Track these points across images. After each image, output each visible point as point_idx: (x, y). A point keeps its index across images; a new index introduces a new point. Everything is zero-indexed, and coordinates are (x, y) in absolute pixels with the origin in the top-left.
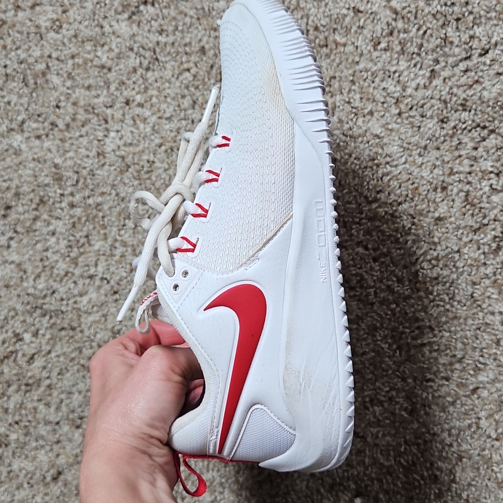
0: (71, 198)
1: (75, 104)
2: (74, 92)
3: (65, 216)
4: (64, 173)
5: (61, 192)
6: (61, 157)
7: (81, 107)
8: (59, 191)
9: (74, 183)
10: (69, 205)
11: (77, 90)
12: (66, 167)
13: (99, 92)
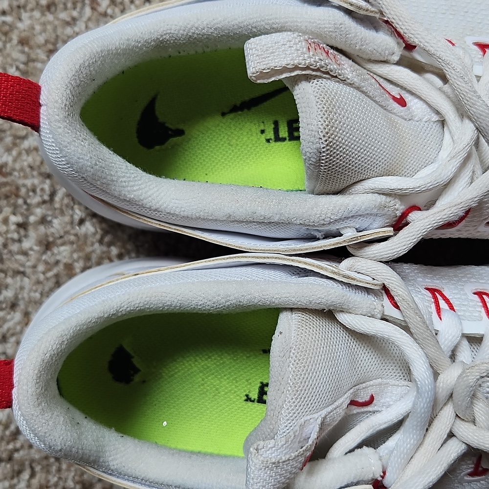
0: (42, 229)
1: (23, 42)
2: (20, 19)
3: (34, 267)
4: (21, 182)
5: (18, 219)
6: (8, 150)
7: (39, 47)
8: (13, 219)
9: (46, 198)
10: (40, 242)
11: (25, 15)
12: (22, 169)
13: (75, 14)
